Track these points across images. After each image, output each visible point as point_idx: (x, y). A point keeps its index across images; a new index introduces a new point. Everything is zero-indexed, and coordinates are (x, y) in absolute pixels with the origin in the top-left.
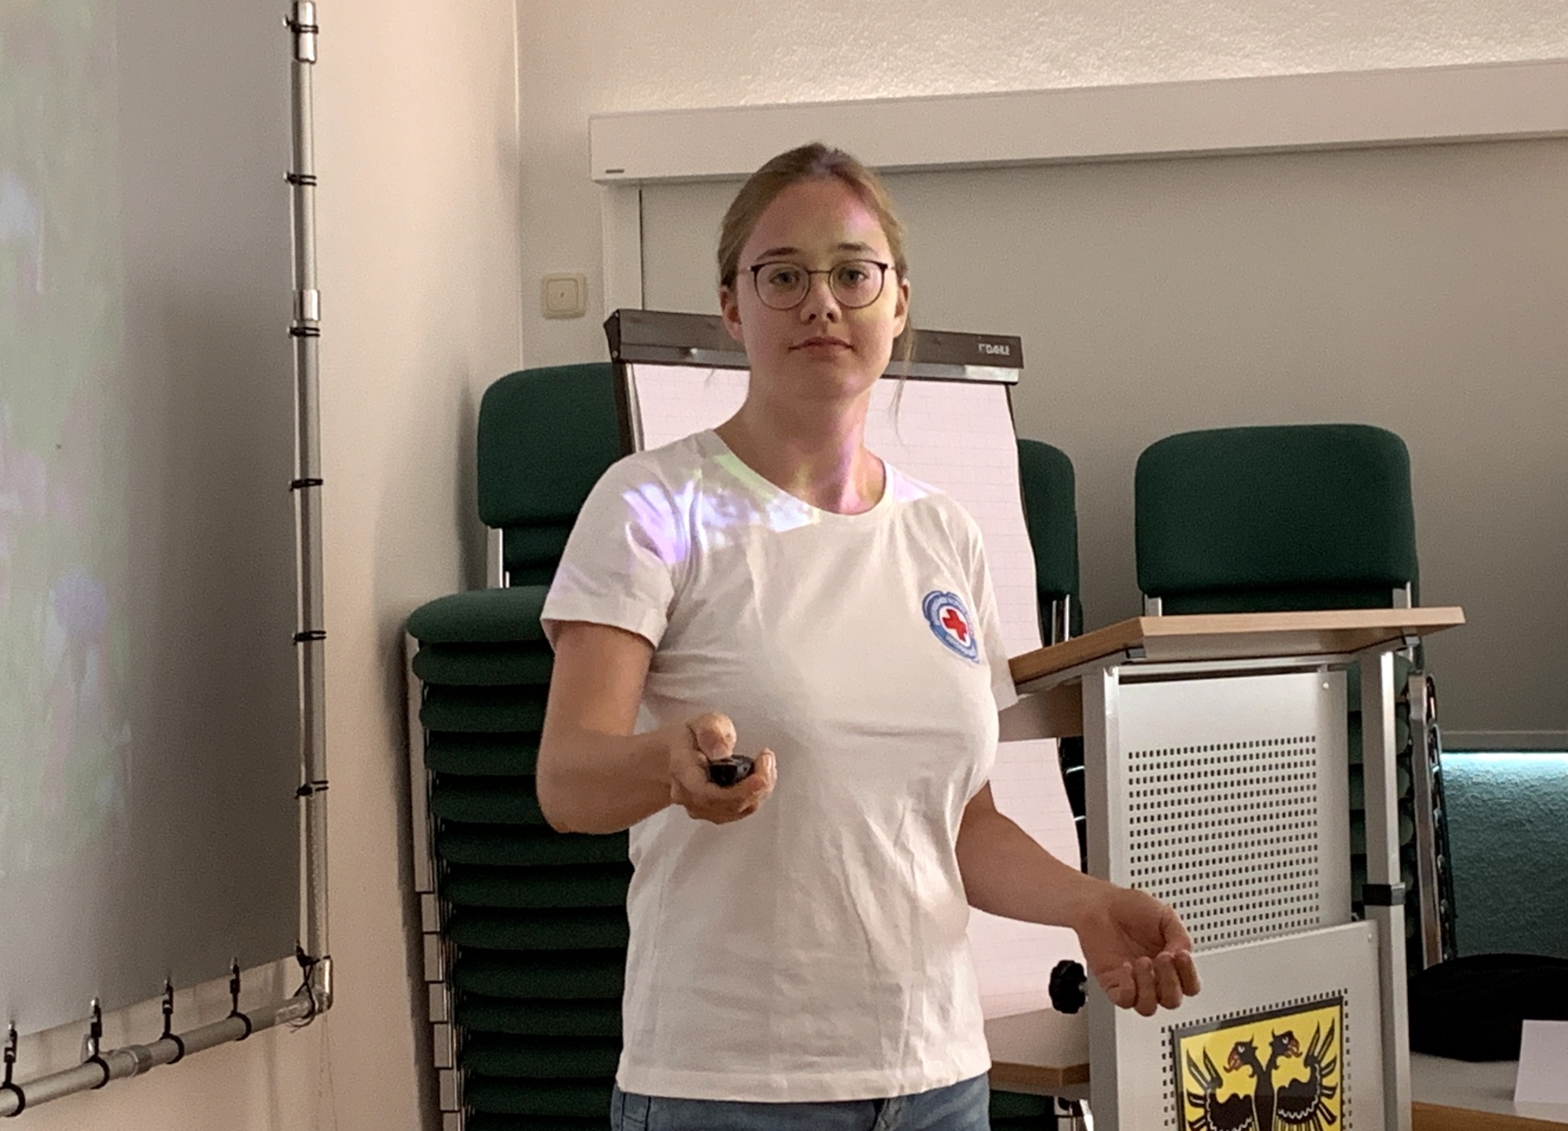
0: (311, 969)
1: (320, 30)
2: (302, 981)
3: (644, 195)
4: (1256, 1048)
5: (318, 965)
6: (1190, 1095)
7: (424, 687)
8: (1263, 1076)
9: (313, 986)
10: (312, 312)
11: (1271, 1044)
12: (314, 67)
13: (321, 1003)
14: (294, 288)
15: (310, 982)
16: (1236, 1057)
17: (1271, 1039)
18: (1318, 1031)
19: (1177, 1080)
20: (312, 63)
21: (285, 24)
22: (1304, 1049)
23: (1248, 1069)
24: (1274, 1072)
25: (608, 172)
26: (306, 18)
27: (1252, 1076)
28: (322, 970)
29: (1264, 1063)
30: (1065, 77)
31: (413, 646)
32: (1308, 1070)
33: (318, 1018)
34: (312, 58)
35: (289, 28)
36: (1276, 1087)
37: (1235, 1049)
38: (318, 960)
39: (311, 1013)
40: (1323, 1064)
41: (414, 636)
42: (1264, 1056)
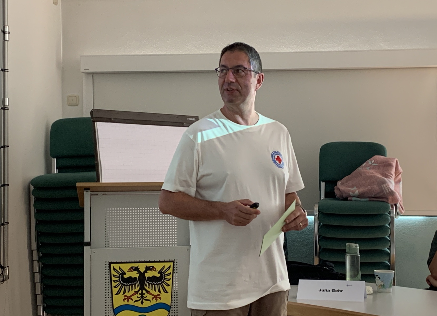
0: (4, 269)
1: (10, 33)
2: (1, 272)
3: (94, 76)
4: (139, 268)
5: (5, 268)
6: (113, 275)
7: (35, 198)
8: (142, 274)
9: (4, 274)
10: (7, 103)
11: (145, 268)
12: (8, 42)
13: (6, 278)
14: (2, 97)
16: (132, 269)
17: (145, 267)
18: (164, 267)
20: (8, 41)
21: (1, 31)
22: (158, 270)
24: (146, 274)
25: (85, 70)
26: (7, 30)
28: (6, 270)
31: (32, 188)
32: (159, 275)
33: (5, 282)
34: (8, 40)
35: (2, 32)
36: (147, 277)
37: (132, 267)
38: (6, 267)
39: (3, 281)
40: (165, 274)
41: (32, 185)
42: (142, 270)
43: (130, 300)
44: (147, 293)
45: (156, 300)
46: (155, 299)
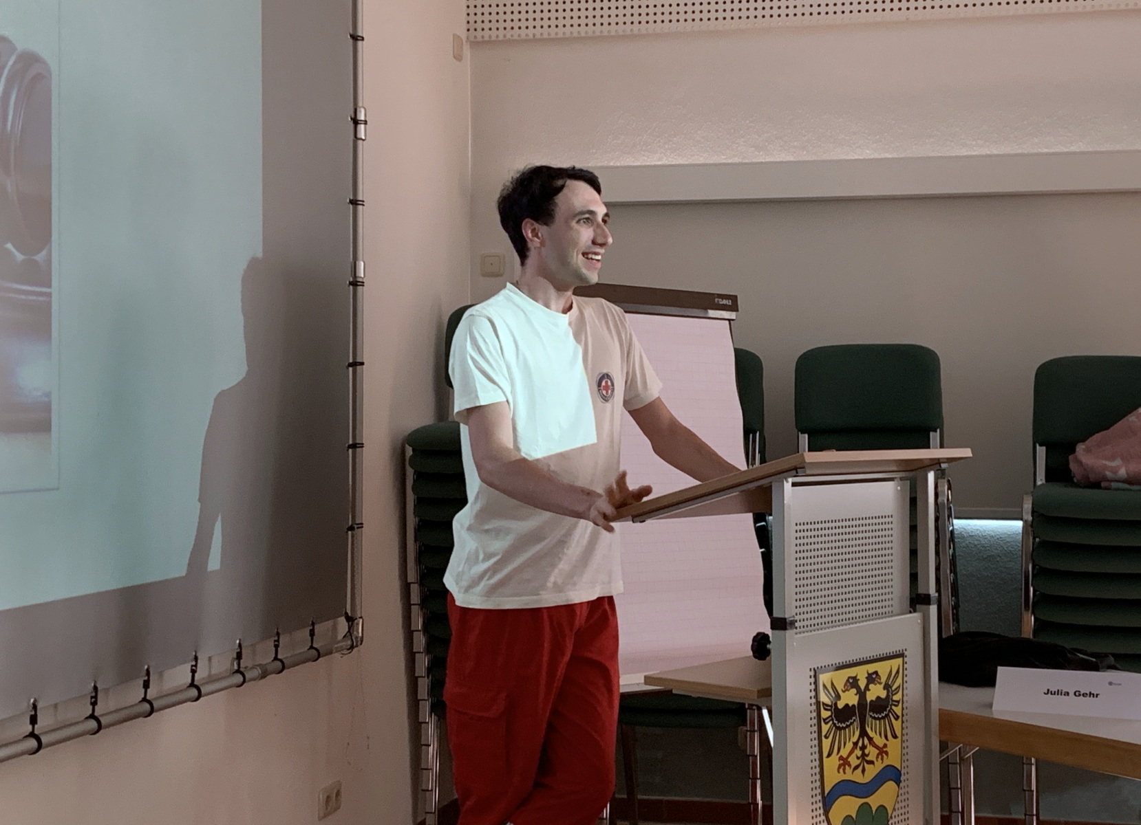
0: (352, 624)
1: (368, 123)
2: (347, 630)
4: (859, 680)
5: (356, 621)
6: (823, 704)
7: (415, 474)
8: (862, 695)
9: (354, 632)
10: (361, 273)
11: (867, 678)
12: (364, 142)
13: (357, 644)
14: (351, 260)
15: (351, 631)
16: (848, 684)
17: (866, 675)
18: (891, 671)
19: (816, 696)
20: (363, 140)
21: (350, 119)
22: (883, 680)
23: (854, 691)
24: (868, 692)
26: (361, 117)
27: (856, 695)
28: (358, 624)
29: (862, 687)
30: (761, 156)
31: (409, 451)
32: (885, 691)
33: (355, 649)
34: (363, 138)
35: (352, 121)
36: (868, 700)
37: (848, 680)
38: (356, 619)
39: (352, 647)
40: (893, 688)
41: (410, 446)
42: (862, 684)
43: (847, 766)
44: (870, 743)
45: (882, 759)
46: (880, 757)
